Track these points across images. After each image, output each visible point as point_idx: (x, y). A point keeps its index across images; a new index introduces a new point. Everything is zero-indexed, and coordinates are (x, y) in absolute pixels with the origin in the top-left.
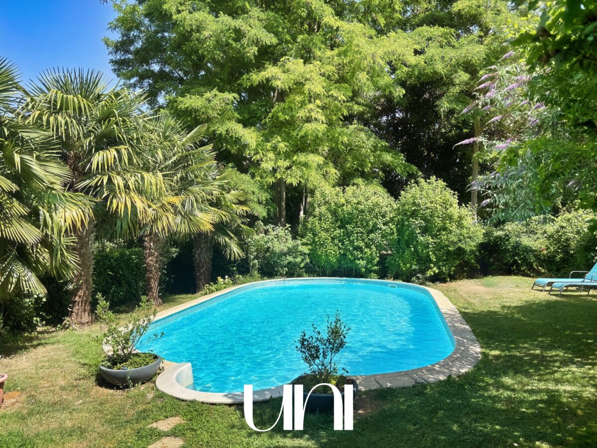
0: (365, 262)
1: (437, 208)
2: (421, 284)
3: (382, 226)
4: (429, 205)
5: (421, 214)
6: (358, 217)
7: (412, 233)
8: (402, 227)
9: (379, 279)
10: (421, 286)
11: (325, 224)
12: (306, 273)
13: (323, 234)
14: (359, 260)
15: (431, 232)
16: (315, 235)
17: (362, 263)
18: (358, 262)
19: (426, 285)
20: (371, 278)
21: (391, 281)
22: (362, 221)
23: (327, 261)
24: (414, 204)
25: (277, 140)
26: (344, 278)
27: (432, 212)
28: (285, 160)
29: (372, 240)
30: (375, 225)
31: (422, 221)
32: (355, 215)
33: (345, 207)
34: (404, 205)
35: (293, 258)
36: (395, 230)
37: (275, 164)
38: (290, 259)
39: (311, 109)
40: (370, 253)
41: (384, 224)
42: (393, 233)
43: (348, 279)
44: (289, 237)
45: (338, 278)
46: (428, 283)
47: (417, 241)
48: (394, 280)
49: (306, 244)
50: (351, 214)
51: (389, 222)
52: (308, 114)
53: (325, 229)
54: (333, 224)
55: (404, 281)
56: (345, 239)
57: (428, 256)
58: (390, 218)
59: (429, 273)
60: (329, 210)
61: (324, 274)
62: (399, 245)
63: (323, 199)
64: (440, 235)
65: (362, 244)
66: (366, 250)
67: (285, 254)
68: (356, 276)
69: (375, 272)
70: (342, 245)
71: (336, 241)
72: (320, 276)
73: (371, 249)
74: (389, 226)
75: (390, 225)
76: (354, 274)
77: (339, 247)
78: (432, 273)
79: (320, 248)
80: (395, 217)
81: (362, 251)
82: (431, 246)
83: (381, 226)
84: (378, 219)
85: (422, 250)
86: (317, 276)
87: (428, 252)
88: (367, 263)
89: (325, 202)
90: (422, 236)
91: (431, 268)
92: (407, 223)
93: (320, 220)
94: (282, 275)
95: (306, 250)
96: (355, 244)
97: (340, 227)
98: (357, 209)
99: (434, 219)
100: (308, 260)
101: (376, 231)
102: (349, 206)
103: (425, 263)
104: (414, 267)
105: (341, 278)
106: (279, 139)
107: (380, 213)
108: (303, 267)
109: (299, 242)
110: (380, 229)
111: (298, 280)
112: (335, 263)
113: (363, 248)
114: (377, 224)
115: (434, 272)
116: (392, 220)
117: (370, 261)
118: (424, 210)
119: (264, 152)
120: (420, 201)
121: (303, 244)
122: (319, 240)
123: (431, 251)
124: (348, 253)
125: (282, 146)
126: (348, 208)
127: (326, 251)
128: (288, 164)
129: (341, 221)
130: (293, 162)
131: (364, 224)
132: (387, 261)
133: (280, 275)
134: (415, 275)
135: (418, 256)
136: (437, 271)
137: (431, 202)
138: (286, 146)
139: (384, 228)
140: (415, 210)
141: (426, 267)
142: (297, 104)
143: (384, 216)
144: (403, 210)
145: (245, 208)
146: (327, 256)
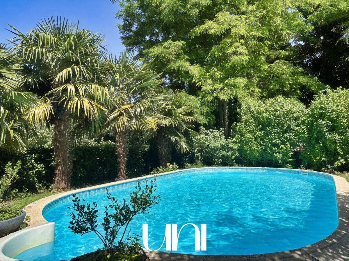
0: (281, 155)
1: (342, 110)
2: (330, 173)
3: (295, 127)
4: (335, 108)
5: (327, 116)
6: (275, 121)
7: (320, 131)
8: (312, 127)
9: (293, 168)
10: (329, 174)
11: (250, 127)
12: (237, 164)
13: (249, 135)
14: (276, 154)
15: (338, 130)
16: (242, 135)
17: (279, 156)
18: (276, 155)
19: (334, 174)
20: (287, 168)
21: (304, 170)
22: (278, 124)
23: (252, 155)
24: (321, 108)
25: (214, 70)
26: (265, 168)
27: (337, 114)
28: (220, 84)
29: (286, 138)
30: (289, 126)
31: (329, 121)
32: (272, 120)
33: (264, 114)
34: (313, 110)
35: (226, 152)
36: (305, 130)
37: (213, 87)
38: (223, 153)
39: (237, 46)
40: (285, 148)
41: (297, 126)
42: (304, 132)
43: (268, 168)
44: (223, 137)
45: (261, 168)
46: (336, 172)
47: (325, 138)
48: (306, 169)
49: (236, 142)
50: (269, 119)
51: (301, 124)
52: (235, 50)
53: (249, 131)
54: (256, 127)
55: (314, 170)
56: (265, 138)
57: (336, 150)
58: (302, 121)
59: (337, 164)
60: (252, 117)
61: (250, 164)
62: (310, 141)
63: (248, 110)
64: (346, 132)
65: (278, 142)
66: (282, 146)
67: (220, 149)
68: (275, 167)
69: (290, 163)
70: (263, 142)
71: (259, 140)
72: (247, 166)
73: (286, 145)
74: (300, 127)
75: (302, 126)
76: (273, 165)
77: (261, 144)
78: (340, 164)
79: (246, 145)
80: (306, 120)
81: (278, 147)
82: (337, 141)
83: (293, 126)
84: (291, 122)
85: (330, 145)
86: (245, 166)
87: (335, 147)
88: (283, 156)
89: (250, 111)
90: (330, 134)
91: (339, 160)
92: (315, 123)
93: (246, 124)
94: (218, 164)
95: (235, 146)
96: (273, 141)
97: (261, 129)
98: (274, 115)
99: (340, 119)
100: (237, 154)
101: (290, 131)
102: (268, 113)
103: (333, 156)
104: (323, 159)
105: (263, 168)
106: (215, 69)
107: (292, 117)
108: (234, 159)
109: (230, 141)
110: (293, 129)
111: (229, 168)
112: (258, 156)
113: (280, 144)
114: (291, 126)
115: (342, 163)
116: (303, 122)
117: (285, 154)
118: (331, 113)
119: (205, 80)
120: (326, 106)
121: (233, 142)
122: (245, 140)
123: (338, 146)
124: (268, 149)
125: (218, 74)
126: (266, 115)
127: (251, 147)
128: (222, 86)
129: (262, 125)
130: (226, 85)
131: (280, 125)
132: (300, 155)
133: (216, 164)
134: (325, 166)
135: (327, 150)
136: (344, 162)
137: (337, 106)
138: (220, 74)
139: (296, 128)
140: (322, 113)
141: (335, 159)
142: (227, 44)
143: (296, 120)
144: (312, 114)
145: (190, 118)
146: (251, 151)
